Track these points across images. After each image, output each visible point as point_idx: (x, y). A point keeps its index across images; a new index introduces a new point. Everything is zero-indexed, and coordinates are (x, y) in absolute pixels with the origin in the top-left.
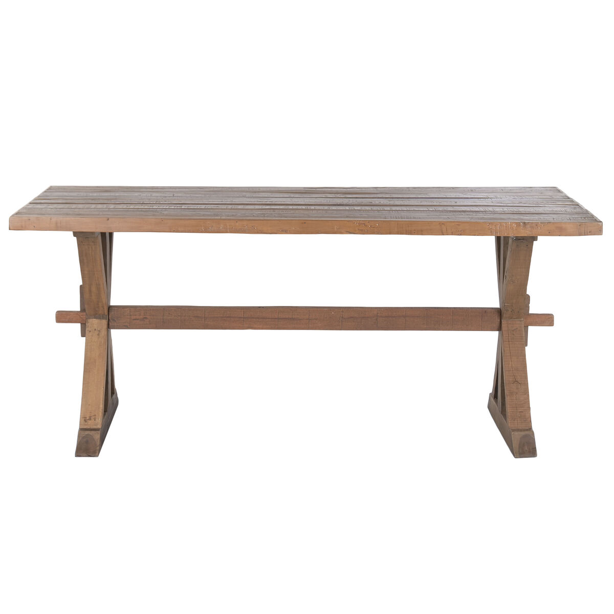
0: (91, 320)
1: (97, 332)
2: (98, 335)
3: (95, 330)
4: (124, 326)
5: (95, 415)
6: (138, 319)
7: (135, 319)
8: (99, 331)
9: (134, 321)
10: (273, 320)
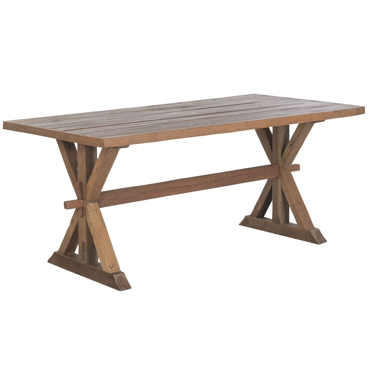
0: (89, 204)
1: (95, 211)
2: (97, 213)
3: (94, 210)
4: (105, 205)
5: (115, 264)
6: (112, 199)
7: (110, 200)
8: (96, 210)
9: (110, 201)
10: (179, 188)
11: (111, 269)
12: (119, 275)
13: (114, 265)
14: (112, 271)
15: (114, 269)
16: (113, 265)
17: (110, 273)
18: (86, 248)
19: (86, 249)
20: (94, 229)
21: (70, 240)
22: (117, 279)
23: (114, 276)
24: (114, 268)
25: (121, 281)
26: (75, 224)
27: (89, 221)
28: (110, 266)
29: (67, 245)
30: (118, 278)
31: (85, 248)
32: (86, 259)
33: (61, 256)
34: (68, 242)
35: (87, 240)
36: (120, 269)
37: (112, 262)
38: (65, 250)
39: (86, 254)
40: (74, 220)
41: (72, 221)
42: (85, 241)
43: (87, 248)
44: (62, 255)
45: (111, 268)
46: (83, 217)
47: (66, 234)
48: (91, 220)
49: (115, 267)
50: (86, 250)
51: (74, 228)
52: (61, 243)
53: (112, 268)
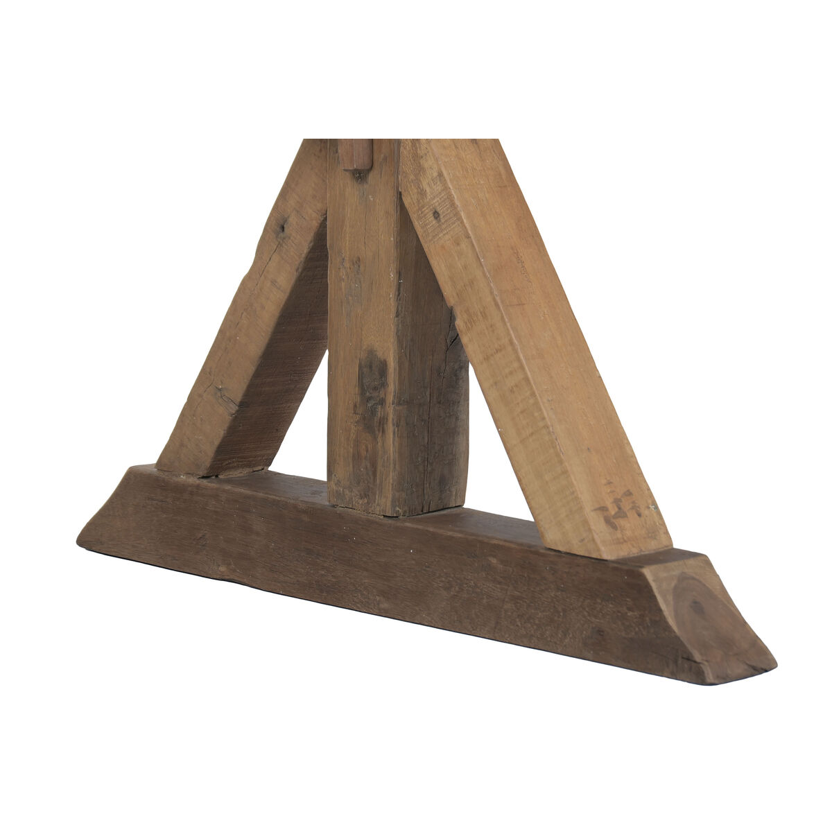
5: (629, 493)
11: (614, 527)
12: (676, 573)
13: (626, 506)
14: (619, 542)
15: (628, 533)
16: (617, 502)
17: (608, 554)
18: (390, 398)
19: (390, 411)
20: (464, 245)
21: (251, 369)
22: (670, 598)
23: (648, 572)
24: (629, 525)
25: (697, 608)
26: (300, 244)
27: (422, 193)
28: (603, 509)
29: (234, 408)
30: (678, 592)
31: (382, 402)
32: (389, 477)
33: (180, 489)
34: (237, 388)
35: (400, 342)
36: (667, 533)
37: (609, 483)
38: (217, 443)
39: (390, 442)
40: (293, 220)
41: (277, 226)
42: (389, 352)
43: (399, 402)
44: (193, 480)
45: (608, 521)
46: (372, 177)
47: (221, 331)
48: (439, 187)
49: (632, 515)
50: (391, 417)
51: (295, 275)
52: (183, 400)
53: (616, 522)
